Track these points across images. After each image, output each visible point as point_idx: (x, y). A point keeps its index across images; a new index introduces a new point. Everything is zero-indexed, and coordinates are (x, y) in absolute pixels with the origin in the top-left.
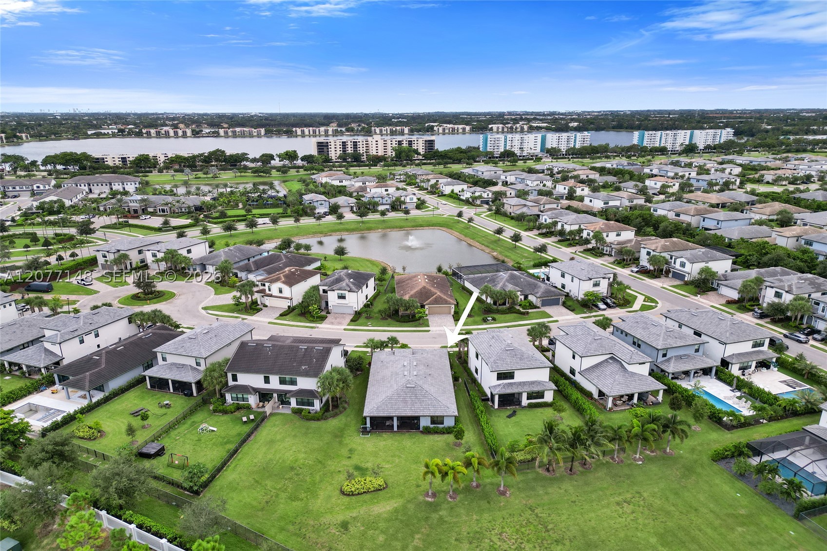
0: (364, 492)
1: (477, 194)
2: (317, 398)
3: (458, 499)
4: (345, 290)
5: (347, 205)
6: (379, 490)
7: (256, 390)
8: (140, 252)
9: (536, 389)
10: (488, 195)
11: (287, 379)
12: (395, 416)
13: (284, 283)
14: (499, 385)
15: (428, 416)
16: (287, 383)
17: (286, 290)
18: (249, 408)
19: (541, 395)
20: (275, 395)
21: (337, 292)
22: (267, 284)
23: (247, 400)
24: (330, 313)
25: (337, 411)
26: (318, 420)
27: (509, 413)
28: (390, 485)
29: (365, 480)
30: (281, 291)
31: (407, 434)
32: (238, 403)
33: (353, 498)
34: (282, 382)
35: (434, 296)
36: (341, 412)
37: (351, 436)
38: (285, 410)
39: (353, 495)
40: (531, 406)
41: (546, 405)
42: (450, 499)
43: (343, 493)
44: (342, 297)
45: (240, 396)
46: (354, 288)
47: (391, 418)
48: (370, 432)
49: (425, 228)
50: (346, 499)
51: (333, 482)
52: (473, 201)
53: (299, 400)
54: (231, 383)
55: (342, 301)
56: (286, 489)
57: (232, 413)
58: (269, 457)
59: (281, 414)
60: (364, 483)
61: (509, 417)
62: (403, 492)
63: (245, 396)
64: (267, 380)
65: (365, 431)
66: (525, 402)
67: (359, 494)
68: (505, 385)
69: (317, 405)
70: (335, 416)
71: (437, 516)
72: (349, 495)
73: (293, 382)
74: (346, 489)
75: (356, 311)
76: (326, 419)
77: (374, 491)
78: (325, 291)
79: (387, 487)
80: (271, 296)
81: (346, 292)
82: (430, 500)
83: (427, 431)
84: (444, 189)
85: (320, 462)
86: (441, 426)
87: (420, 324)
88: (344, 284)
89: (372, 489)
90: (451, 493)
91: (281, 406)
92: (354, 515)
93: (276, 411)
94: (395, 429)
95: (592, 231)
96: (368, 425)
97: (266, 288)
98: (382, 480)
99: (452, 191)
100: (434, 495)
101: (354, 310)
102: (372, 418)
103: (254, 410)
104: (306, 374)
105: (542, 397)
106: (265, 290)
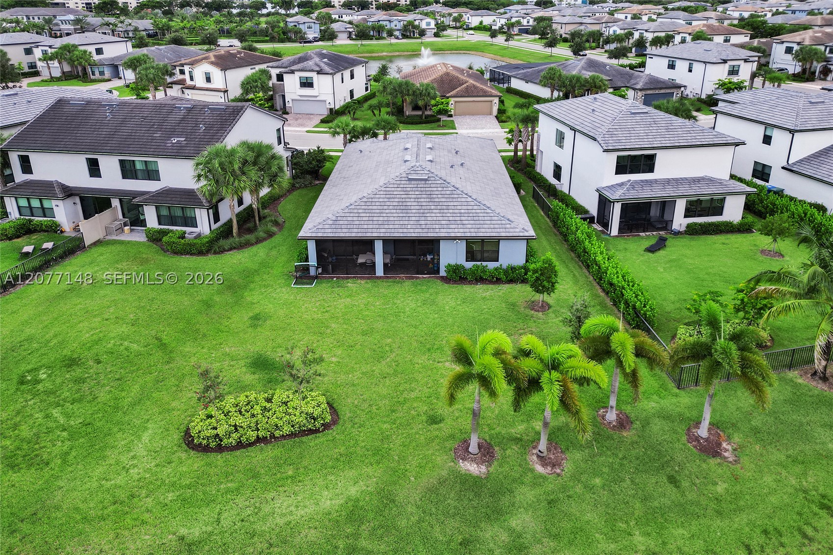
0: (259, 440)
2: (200, 205)
4: (312, 71)
5: (344, 30)
6: (311, 432)
7: (68, 192)
8: (28, 52)
9: (706, 191)
11: (139, 166)
12: (379, 238)
13: (212, 63)
14: (621, 185)
15: (460, 238)
16: (140, 174)
18: (54, 229)
19: (716, 207)
20: (115, 203)
22: (187, 69)
23: (45, 212)
24: (287, 113)
25: (250, 237)
26: (201, 253)
28: (345, 412)
29: (269, 400)
30: (208, 80)
31: (408, 284)
32: (30, 221)
33: (219, 459)
34: (128, 171)
35: (465, 85)
36: (259, 241)
37: (266, 286)
38: (138, 236)
39: (220, 449)
40: (692, 231)
41: (728, 229)
43: (189, 441)
44: (307, 84)
45: (35, 203)
46: (327, 69)
47: (367, 245)
48: (316, 277)
49: (446, 52)
50: (195, 462)
51: (174, 404)
52: (509, 29)
53: (165, 212)
54: (20, 177)
55: (307, 91)
56: (15, 426)
57: (10, 239)
59: (121, 243)
60: (265, 409)
61: (651, 250)
62: (385, 438)
63: (47, 204)
64: (94, 168)
65: (303, 275)
66: (680, 221)
67: (240, 445)
68: (633, 185)
69: (204, 225)
70: (241, 247)
72: (205, 449)
73: (152, 174)
74: (201, 428)
75: (331, 110)
76: (222, 251)
77: (292, 435)
78: (280, 78)
79: (334, 422)
81: (313, 75)
82: (472, 468)
83: (457, 276)
86: (491, 265)
87: (439, 126)
88: (310, 63)
89: (287, 430)
90: (543, 445)
91: (127, 228)
93: (114, 237)
94: (380, 271)
95: (690, 34)
96: (313, 261)
97: (187, 76)
98: (322, 399)
99: (481, 23)
100: (487, 452)
101: (329, 107)
102: (321, 243)
103: (65, 234)
104: (178, 153)
105: (719, 211)
106: (184, 80)
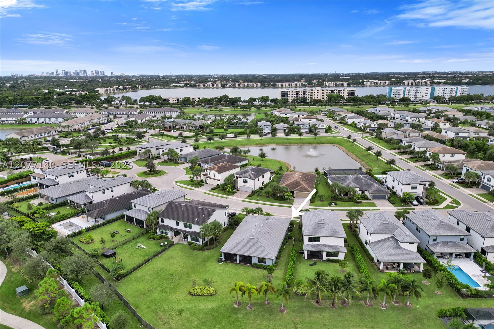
0: (201, 295)
1: (367, 125)
2: (201, 238)
3: (253, 309)
4: (247, 178)
5: (282, 128)
6: (211, 295)
7: (172, 229)
8: (157, 149)
9: (333, 250)
10: (375, 126)
11: (188, 225)
12: (238, 254)
13: (216, 171)
14: (309, 245)
15: (257, 257)
16: (188, 227)
17: (217, 174)
18: (167, 238)
19: (336, 254)
20: (182, 233)
21: (243, 178)
22: (208, 171)
23: (166, 233)
24: (239, 191)
25: (211, 246)
26: (199, 250)
27: (312, 263)
28: (218, 293)
29: (204, 288)
30: (214, 176)
31: (243, 266)
32: (162, 235)
33: (194, 297)
34: (185, 226)
35: (301, 186)
36: (213, 248)
37: (211, 262)
38: (185, 243)
39: (195, 295)
40: (329, 261)
41: (338, 261)
42: (248, 309)
43: (190, 293)
44: (245, 182)
45: (164, 231)
46: (252, 177)
47: (236, 255)
48: (223, 261)
49: (325, 144)
50: (190, 297)
51: (188, 286)
52: (364, 129)
53: (192, 238)
54: (161, 223)
55: (245, 184)
56: (162, 286)
57: (158, 240)
58: (163, 266)
59: (182, 244)
60: (203, 290)
61: (311, 265)
62: (223, 299)
63: (166, 232)
64: (178, 224)
65: (220, 261)
66: (325, 257)
67: (198, 295)
68: (313, 245)
69: (201, 242)
70: (209, 249)
71: (236, 317)
72: (192, 295)
73: (191, 227)
74: (192, 291)
75: (253, 191)
76: (204, 250)
77: (207, 295)
78: (237, 178)
79: (215, 294)
80: (209, 178)
81: (248, 179)
82: (236, 306)
83: (255, 266)
84: (348, 121)
85: (188, 274)
86: (264, 264)
87: (287, 202)
88: (247, 174)
89: (206, 294)
90: (250, 305)
91: (184, 240)
92: (189, 307)
93: (180, 242)
94: (238, 262)
95: (432, 153)
96: (223, 257)
97: (208, 173)
98: (214, 290)
99: (353, 122)
100: (240, 304)
101: (252, 190)
102: (225, 254)
103: (170, 240)
104: (197, 223)
105: (337, 256)
106: (207, 174)
